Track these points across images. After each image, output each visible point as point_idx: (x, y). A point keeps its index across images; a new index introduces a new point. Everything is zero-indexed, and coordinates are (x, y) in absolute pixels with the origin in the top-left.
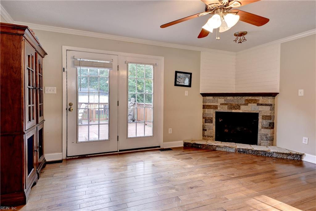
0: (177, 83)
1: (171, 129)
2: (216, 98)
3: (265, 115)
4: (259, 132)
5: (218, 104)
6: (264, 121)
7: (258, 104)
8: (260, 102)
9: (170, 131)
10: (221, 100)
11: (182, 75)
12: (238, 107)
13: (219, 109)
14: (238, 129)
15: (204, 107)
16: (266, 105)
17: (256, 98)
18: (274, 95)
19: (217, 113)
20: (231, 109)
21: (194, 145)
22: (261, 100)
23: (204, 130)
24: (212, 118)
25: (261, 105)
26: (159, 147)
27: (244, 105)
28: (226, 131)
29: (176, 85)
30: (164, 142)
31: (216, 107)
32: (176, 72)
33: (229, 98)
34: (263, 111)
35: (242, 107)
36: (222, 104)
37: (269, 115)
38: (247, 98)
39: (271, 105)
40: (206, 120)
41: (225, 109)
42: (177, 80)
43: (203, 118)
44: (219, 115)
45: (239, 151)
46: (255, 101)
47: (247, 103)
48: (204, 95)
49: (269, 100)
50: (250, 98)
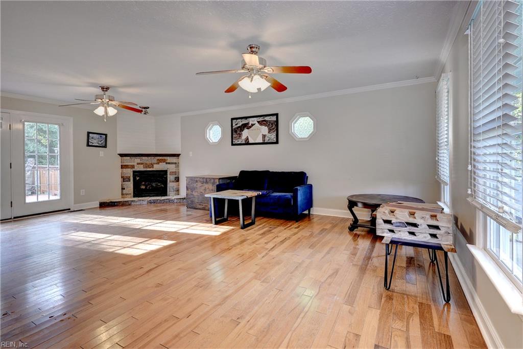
0: (90, 144)
1: (84, 190)
2: (133, 158)
3: (172, 171)
4: (168, 185)
5: (135, 164)
6: (171, 176)
7: (167, 163)
8: (168, 161)
9: (83, 192)
10: (138, 160)
11: (95, 135)
12: (152, 165)
13: (135, 168)
14: (154, 185)
15: (122, 167)
16: (172, 163)
17: (165, 158)
18: (178, 155)
19: (134, 172)
20: (146, 167)
21: (110, 204)
22: (169, 159)
23: (123, 189)
24: (130, 177)
25: (169, 163)
26: (69, 209)
27: (156, 164)
28: (143, 187)
29: (88, 145)
30: (75, 204)
31: (133, 167)
32: (89, 133)
33: (144, 158)
34: (171, 168)
35: (155, 166)
36: (138, 164)
37: (174, 171)
38: (158, 158)
39: (176, 163)
40: (125, 179)
41: (141, 168)
42: (90, 141)
43: (122, 177)
44: (135, 173)
45: (150, 202)
46: (164, 161)
47: (159, 161)
48: (122, 155)
49: (173, 160)
50: (161, 158)
